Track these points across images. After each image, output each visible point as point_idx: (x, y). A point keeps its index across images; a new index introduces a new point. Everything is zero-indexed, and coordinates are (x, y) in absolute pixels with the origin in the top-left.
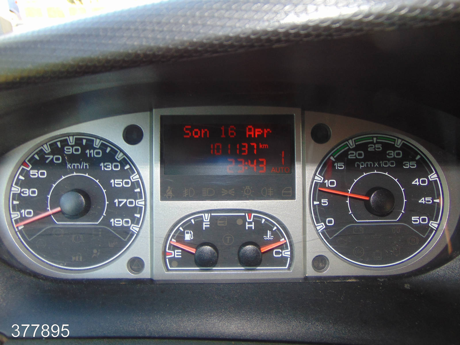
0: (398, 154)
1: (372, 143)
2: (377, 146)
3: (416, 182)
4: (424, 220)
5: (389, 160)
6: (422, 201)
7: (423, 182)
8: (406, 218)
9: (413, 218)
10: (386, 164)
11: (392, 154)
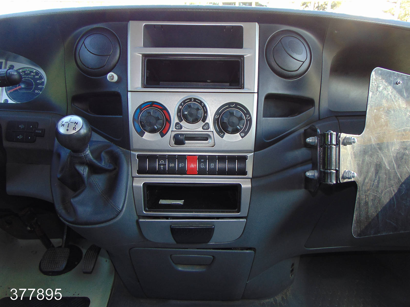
0: (34, 74)
1: (27, 71)
2: (28, 71)
3: (38, 81)
4: (39, 92)
5: (31, 75)
6: (39, 86)
7: (40, 81)
8: (34, 91)
9: (36, 91)
10: (30, 76)
11: (32, 74)
